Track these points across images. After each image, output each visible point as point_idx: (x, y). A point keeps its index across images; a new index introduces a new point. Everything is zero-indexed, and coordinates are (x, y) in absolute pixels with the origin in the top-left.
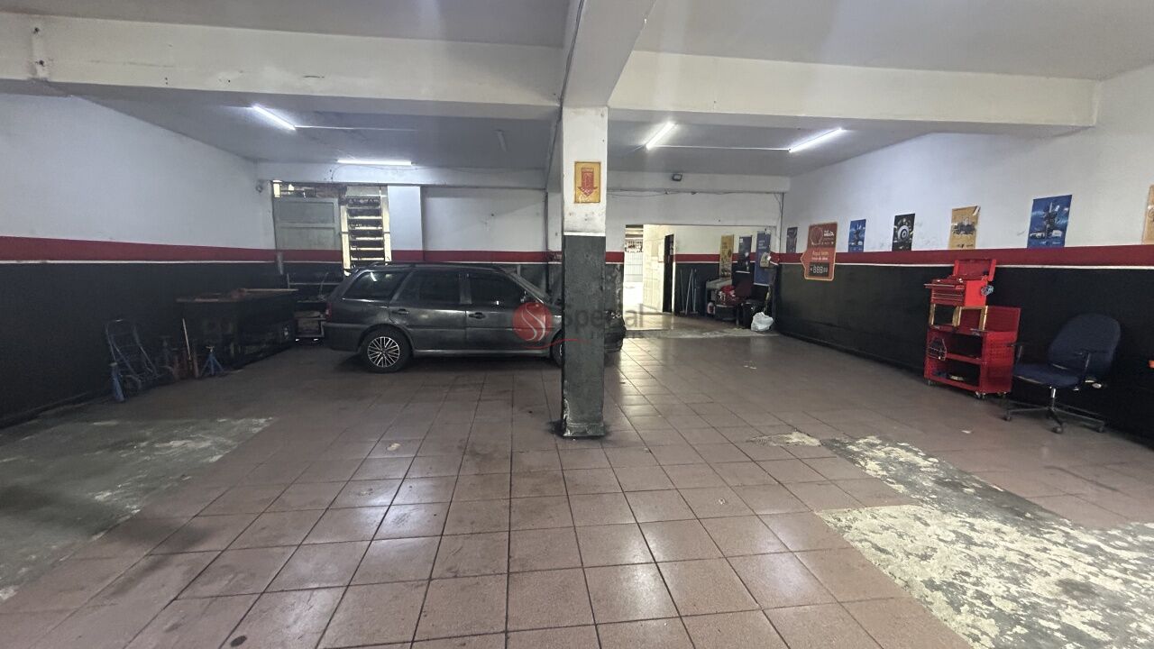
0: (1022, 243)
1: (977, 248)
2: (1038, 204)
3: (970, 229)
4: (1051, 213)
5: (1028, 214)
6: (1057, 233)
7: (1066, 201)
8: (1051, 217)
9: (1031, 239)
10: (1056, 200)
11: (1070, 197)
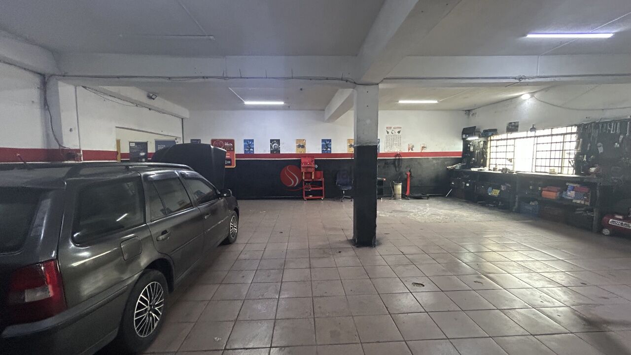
0: (320, 152)
1: (307, 153)
2: (323, 141)
3: (303, 147)
4: (326, 144)
5: (321, 143)
6: (329, 149)
7: (330, 141)
8: (327, 145)
9: (323, 150)
10: (328, 140)
11: (331, 140)
